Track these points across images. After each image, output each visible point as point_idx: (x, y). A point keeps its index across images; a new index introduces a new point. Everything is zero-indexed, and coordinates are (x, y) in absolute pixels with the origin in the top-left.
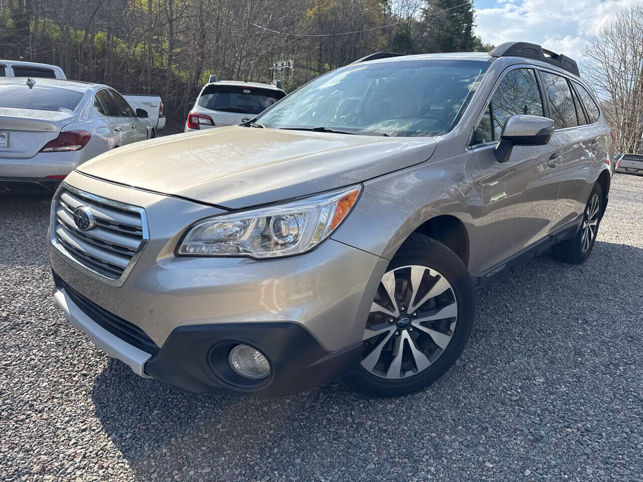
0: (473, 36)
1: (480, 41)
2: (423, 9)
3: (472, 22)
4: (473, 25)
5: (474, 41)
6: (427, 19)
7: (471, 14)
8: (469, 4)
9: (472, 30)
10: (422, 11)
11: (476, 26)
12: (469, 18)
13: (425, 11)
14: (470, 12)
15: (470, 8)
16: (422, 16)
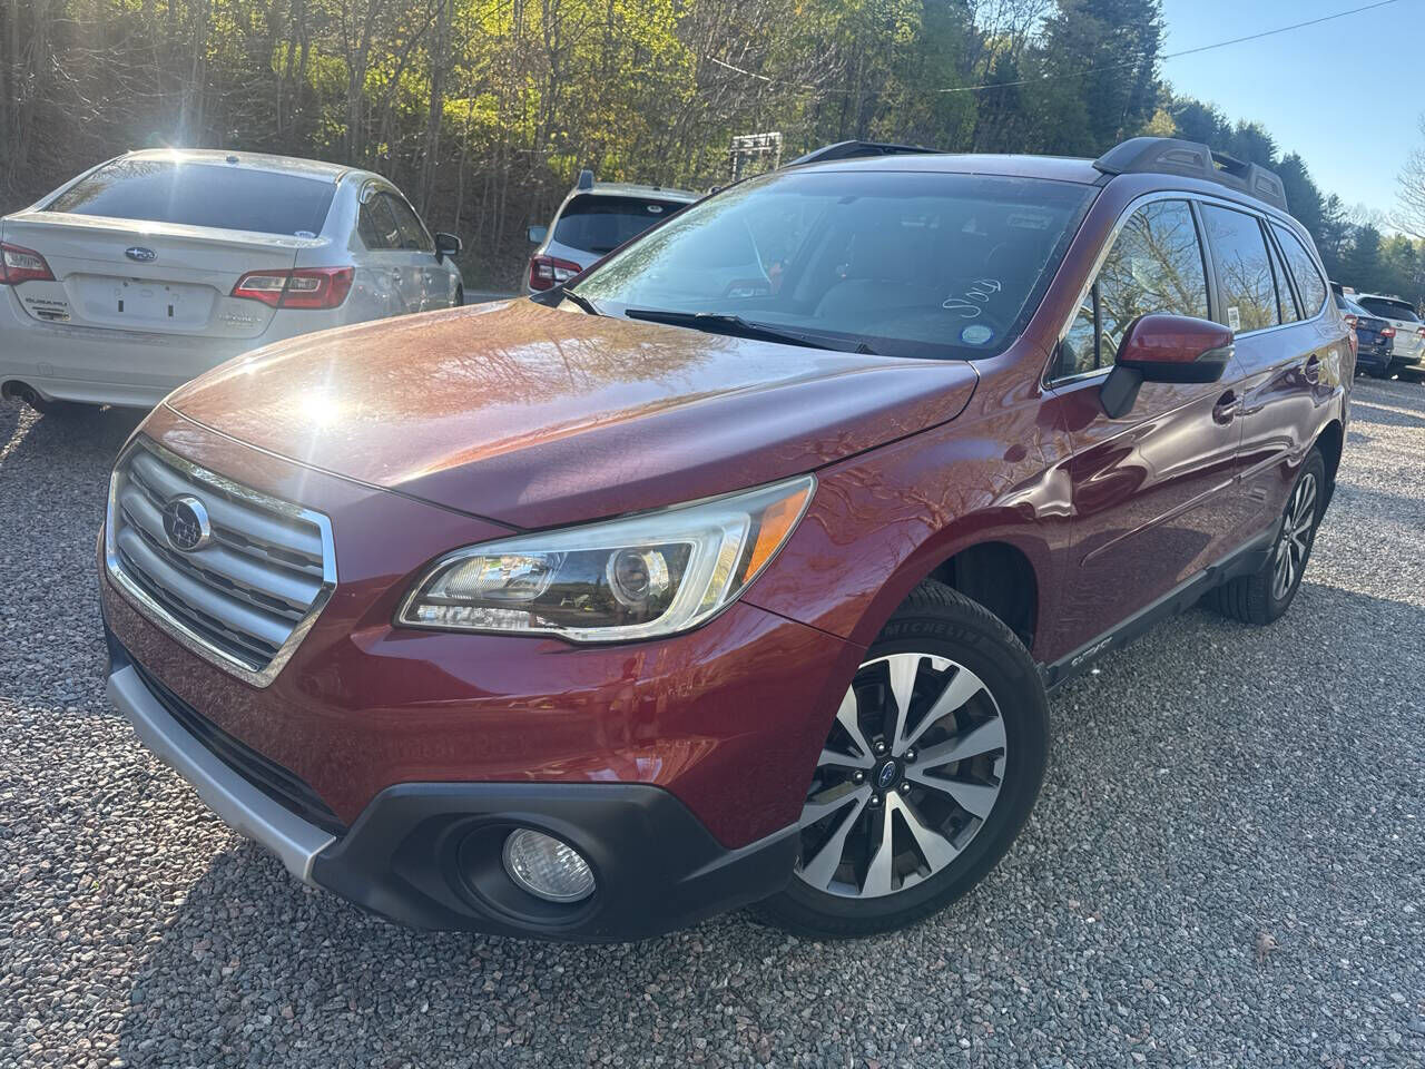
0: (1157, 80)
1: (1168, 90)
2: (1045, 19)
3: (1157, 48)
4: (1157, 57)
5: (1158, 93)
6: (1053, 41)
7: (1155, 32)
8: (1152, 7)
9: (1155, 68)
10: (1043, 23)
11: (1165, 58)
12: (1149, 41)
13: (1050, 23)
14: (1153, 27)
15: (1152, 17)
16: (1043, 35)
